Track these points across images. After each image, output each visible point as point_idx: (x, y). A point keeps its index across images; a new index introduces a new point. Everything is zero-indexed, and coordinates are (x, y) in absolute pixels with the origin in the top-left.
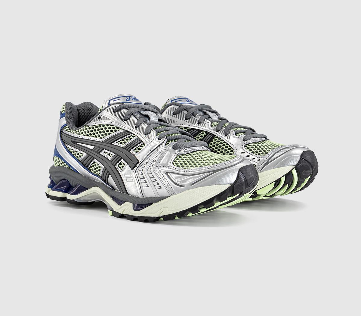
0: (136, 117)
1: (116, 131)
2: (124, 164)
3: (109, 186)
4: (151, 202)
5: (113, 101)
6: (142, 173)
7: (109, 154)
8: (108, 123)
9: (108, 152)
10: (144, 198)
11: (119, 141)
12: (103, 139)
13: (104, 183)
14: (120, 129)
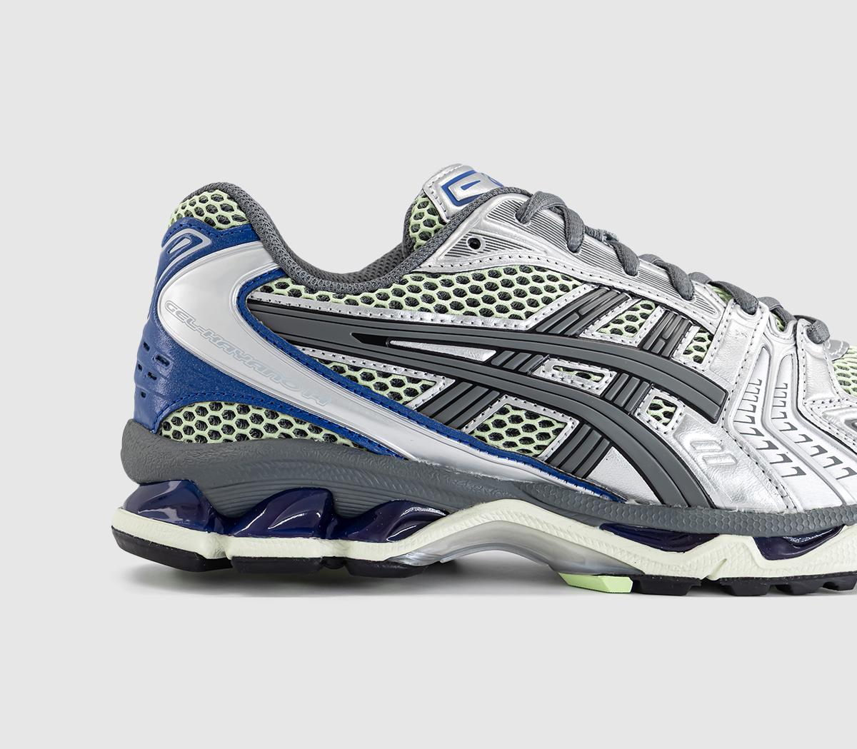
0: (601, 241)
1: (564, 289)
3: (589, 492)
4: (833, 524)
5: (463, 188)
6: (755, 430)
7: (585, 375)
8: (526, 261)
9: (576, 365)
10: (799, 514)
11: (607, 326)
12: (531, 322)
13: (562, 482)
14: (575, 282)
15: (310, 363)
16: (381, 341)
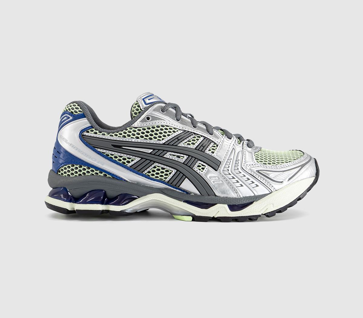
0: (187, 117)
1: (174, 132)
2: (203, 165)
3: (180, 191)
4: (251, 201)
5: (149, 100)
6: (229, 173)
7: (179, 157)
8: (163, 124)
9: (176, 154)
10: (241, 198)
11: (186, 143)
12: (163, 141)
14: (177, 130)
15: (99, 153)
16: (120, 147)
